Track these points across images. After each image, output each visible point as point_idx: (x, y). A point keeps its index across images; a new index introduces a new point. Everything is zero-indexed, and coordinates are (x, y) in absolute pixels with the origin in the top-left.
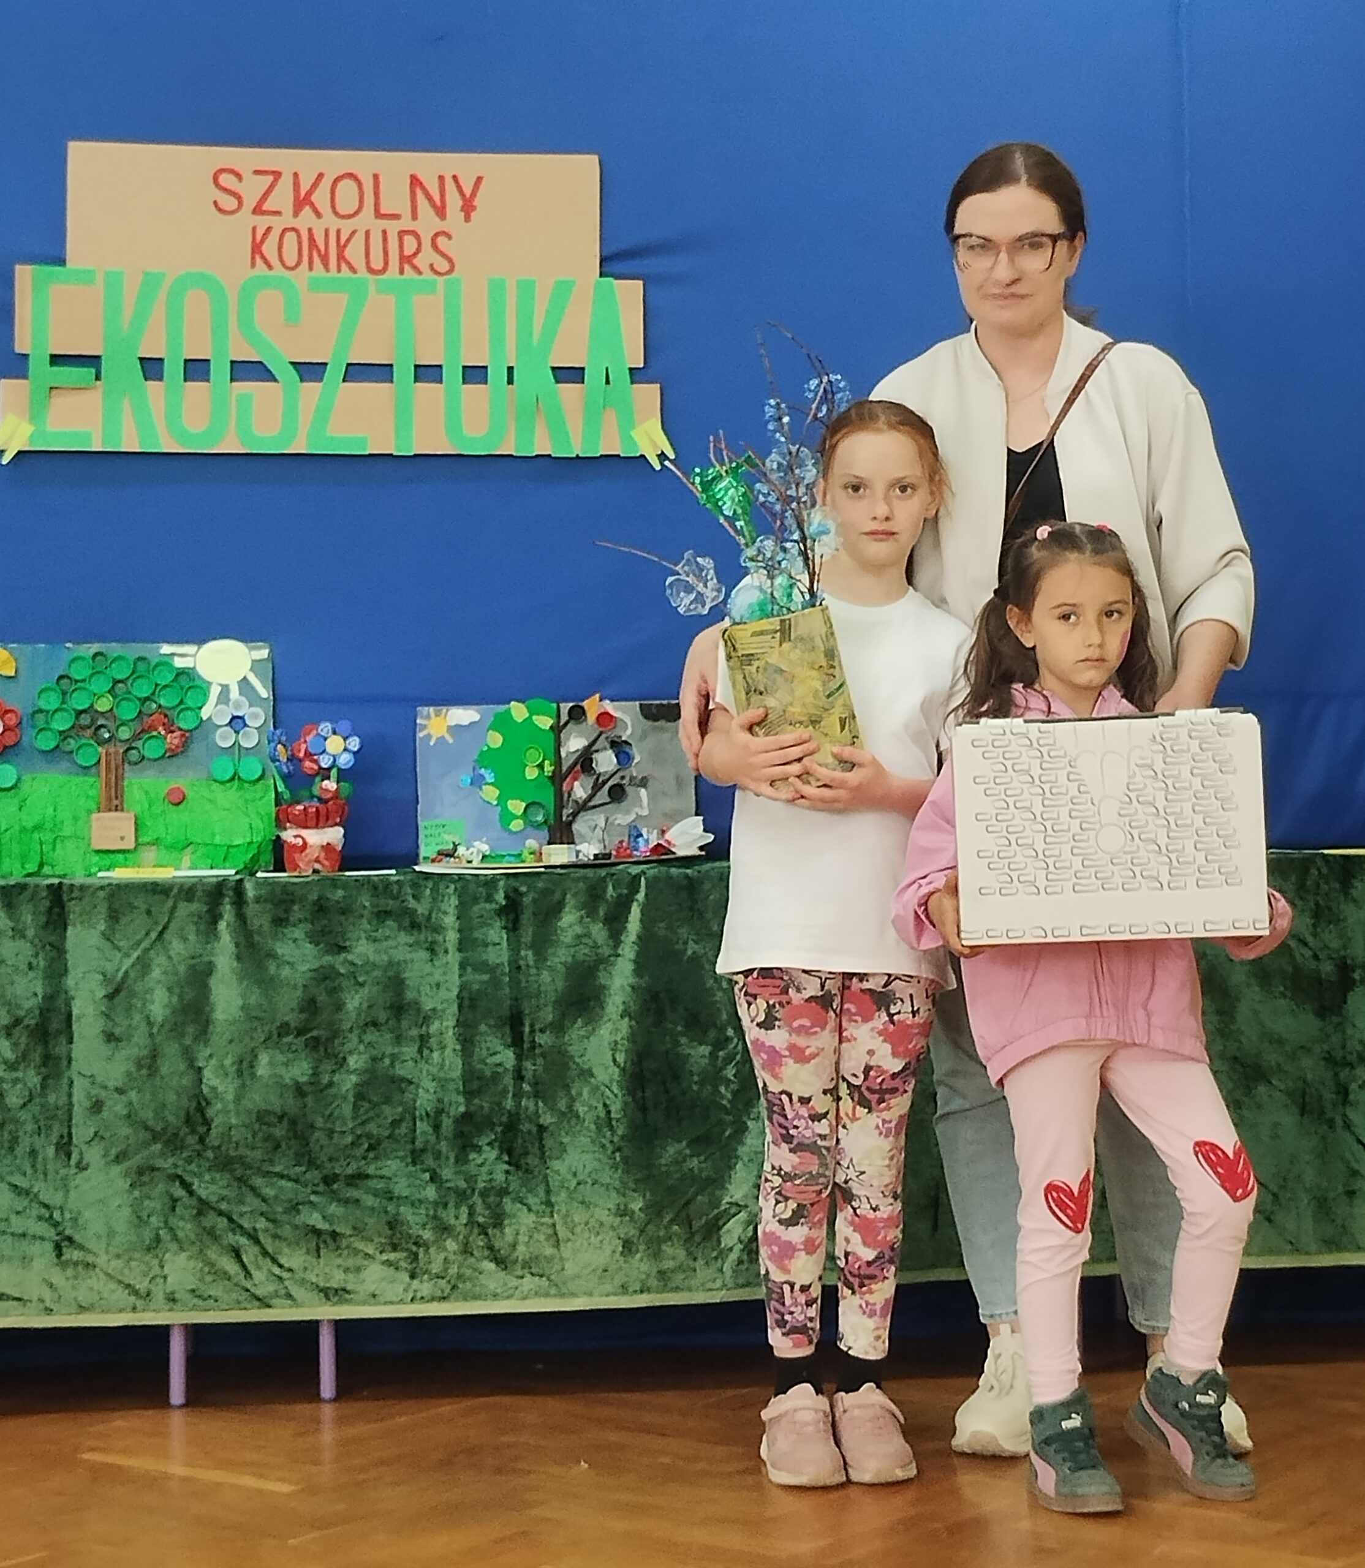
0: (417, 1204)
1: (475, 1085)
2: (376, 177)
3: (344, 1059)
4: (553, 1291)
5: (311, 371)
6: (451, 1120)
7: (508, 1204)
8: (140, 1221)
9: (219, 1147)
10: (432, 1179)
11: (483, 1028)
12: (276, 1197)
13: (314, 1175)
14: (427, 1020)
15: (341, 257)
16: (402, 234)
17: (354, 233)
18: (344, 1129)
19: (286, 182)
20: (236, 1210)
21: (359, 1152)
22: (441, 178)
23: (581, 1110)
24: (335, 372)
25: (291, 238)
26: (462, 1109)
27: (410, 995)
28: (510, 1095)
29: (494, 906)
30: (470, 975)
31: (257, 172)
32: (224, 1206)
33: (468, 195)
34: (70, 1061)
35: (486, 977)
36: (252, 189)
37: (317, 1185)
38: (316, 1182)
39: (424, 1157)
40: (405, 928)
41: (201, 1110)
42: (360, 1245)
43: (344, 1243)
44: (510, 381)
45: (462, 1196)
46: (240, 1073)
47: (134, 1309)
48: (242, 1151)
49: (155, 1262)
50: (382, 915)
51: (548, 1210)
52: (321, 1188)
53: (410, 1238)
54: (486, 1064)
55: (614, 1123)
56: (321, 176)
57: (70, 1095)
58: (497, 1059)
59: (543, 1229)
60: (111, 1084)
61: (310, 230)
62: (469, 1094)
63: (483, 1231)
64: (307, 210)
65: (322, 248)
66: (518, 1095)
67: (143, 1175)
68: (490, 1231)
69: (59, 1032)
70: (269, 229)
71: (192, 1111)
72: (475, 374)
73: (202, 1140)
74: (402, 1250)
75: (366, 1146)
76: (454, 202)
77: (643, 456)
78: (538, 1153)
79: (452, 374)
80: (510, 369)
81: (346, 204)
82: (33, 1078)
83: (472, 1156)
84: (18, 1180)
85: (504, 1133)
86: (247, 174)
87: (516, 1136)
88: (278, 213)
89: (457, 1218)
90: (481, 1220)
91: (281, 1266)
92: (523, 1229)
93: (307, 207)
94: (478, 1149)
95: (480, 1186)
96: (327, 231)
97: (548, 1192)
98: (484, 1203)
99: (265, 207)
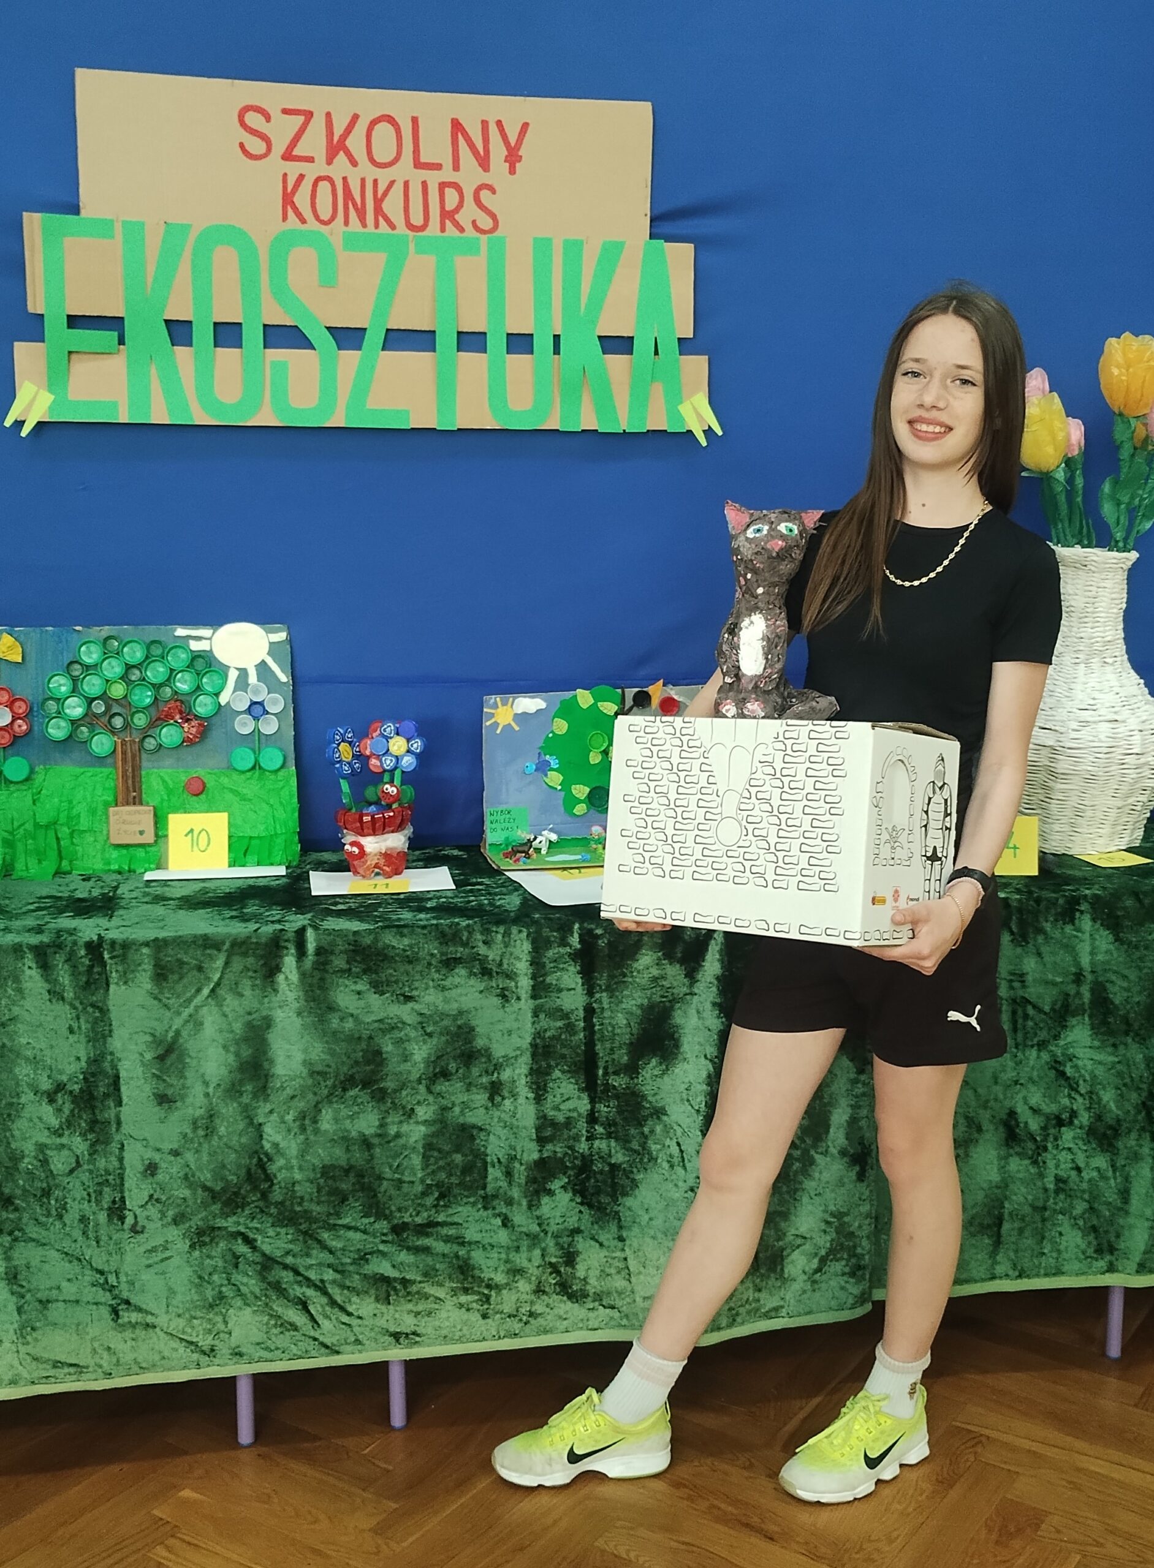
0: (489, 1248)
1: (548, 1132)
2: (415, 121)
3: (412, 1110)
4: (624, 1322)
5: (350, 338)
6: (523, 1167)
7: (581, 1243)
8: (201, 1280)
9: (282, 1203)
10: (504, 1225)
11: (557, 1073)
12: (343, 1249)
13: (383, 1226)
14: (498, 1067)
15: (378, 210)
16: (443, 186)
17: (392, 183)
18: (412, 1179)
19: (318, 125)
20: (300, 1262)
21: (429, 1201)
23: (653, 1147)
24: (374, 338)
25: (324, 189)
26: (536, 1156)
27: (480, 1043)
28: (584, 1139)
29: (568, 949)
30: (544, 1022)
31: (286, 111)
32: (289, 1260)
33: (513, 144)
34: (119, 1123)
35: (560, 1024)
36: (282, 130)
37: (384, 1235)
38: (385, 1231)
39: (495, 1203)
40: (475, 975)
41: (261, 1165)
42: (427, 1288)
43: (414, 1288)
44: (557, 350)
45: (534, 1239)
46: (303, 1129)
47: (198, 1366)
48: (306, 1205)
49: (219, 1319)
50: (450, 964)
51: (620, 1244)
52: (391, 1237)
53: (483, 1281)
54: (560, 1110)
55: (687, 1163)
56: (355, 117)
57: (121, 1159)
58: (570, 1105)
59: (615, 1263)
60: (167, 1146)
61: (345, 179)
62: (541, 1141)
63: (555, 1269)
64: (341, 157)
65: (358, 201)
66: (591, 1138)
67: (203, 1237)
68: (562, 1269)
69: (106, 1096)
70: (301, 177)
71: (253, 1168)
72: (520, 343)
73: (264, 1196)
74: (474, 1293)
75: (436, 1194)
76: (498, 151)
77: (690, 432)
78: (610, 1191)
79: (496, 343)
80: (557, 338)
81: (384, 153)
82: (79, 1144)
83: (545, 1200)
84: (67, 1245)
85: (577, 1176)
86: (276, 113)
87: (588, 1178)
88: (310, 160)
89: (530, 1261)
90: (553, 1260)
91: (349, 1314)
92: (594, 1266)
93: (342, 153)
94: (550, 1193)
95: (553, 1228)
96: (363, 181)
97: (620, 1228)
98: (557, 1244)
99: (296, 152)
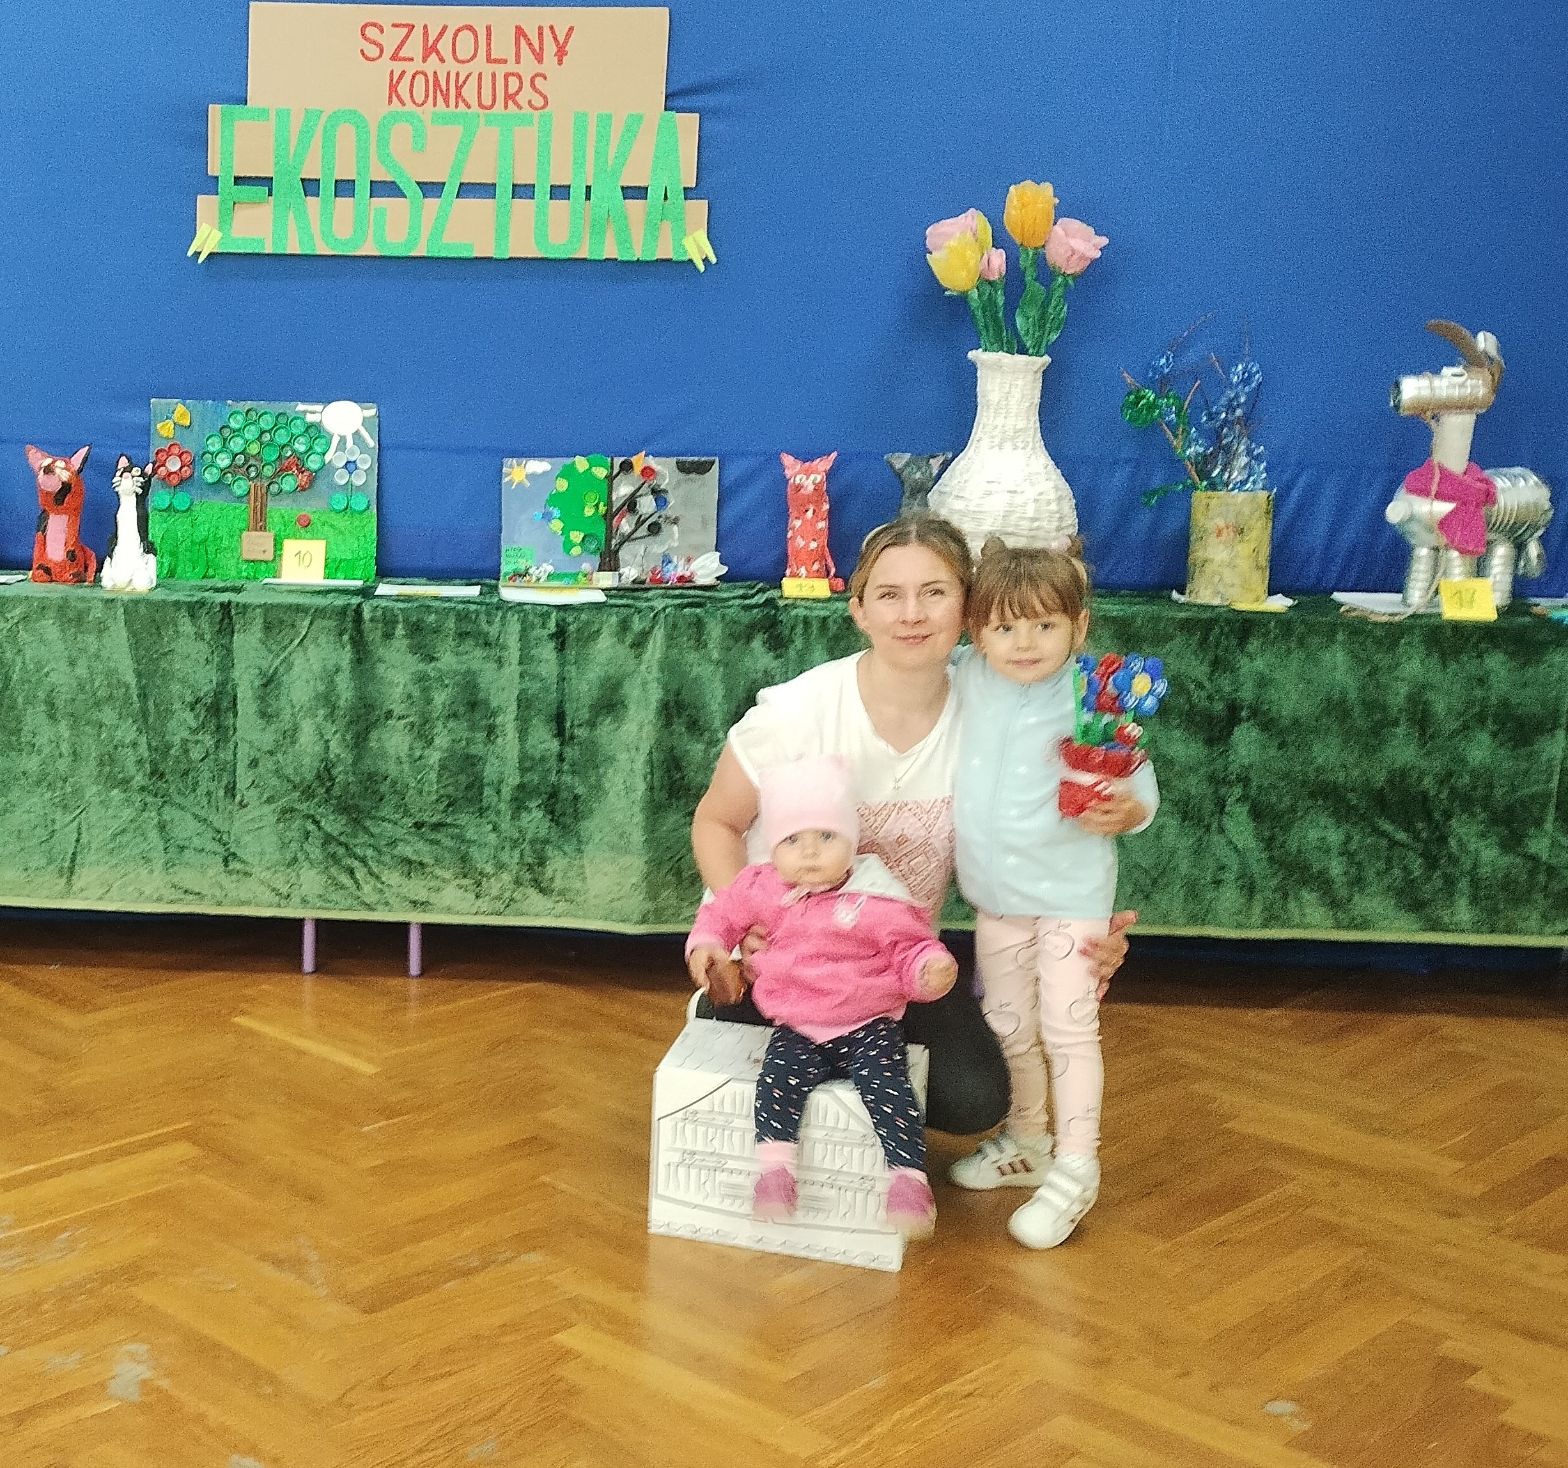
0: (482, 846)
1: (528, 764)
2: (488, 28)
3: (432, 738)
4: (580, 913)
5: (431, 189)
6: (509, 788)
7: (550, 851)
8: (284, 846)
9: (341, 796)
10: (493, 829)
11: (535, 722)
12: (380, 834)
13: (408, 821)
14: (494, 714)
15: (458, 95)
17: (470, 74)
18: (430, 789)
19: (417, 34)
20: (352, 842)
21: (442, 806)
22: (541, 28)
23: (606, 784)
24: (451, 189)
25: (420, 81)
26: (518, 781)
27: (482, 695)
28: (554, 771)
29: (547, 632)
30: (527, 683)
31: (394, 25)
32: (343, 839)
33: (561, 42)
34: (235, 729)
36: (391, 38)
37: (410, 827)
38: (410, 825)
39: (488, 812)
40: (480, 646)
41: (327, 769)
42: (439, 872)
43: (428, 870)
44: (588, 198)
45: (515, 844)
46: (357, 745)
47: (278, 905)
48: (356, 801)
49: (294, 874)
50: (462, 635)
51: (579, 855)
52: (413, 830)
53: (476, 869)
54: (536, 749)
56: (445, 28)
57: (235, 754)
58: (545, 745)
59: (575, 868)
60: (266, 748)
61: (435, 73)
62: (523, 770)
63: (530, 868)
64: (433, 57)
65: (444, 88)
66: (560, 772)
67: (286, 813)
68: (535, 868)
69: (228, 709)
70: (404, 72)
71: (322, 770)
72: (560, 192)
73: (328, 791)
74: (470, 878)
75: (447, 802)
76: (550, 48)
77: (691, 261)
78: (573, 814)
79: (542, 192)
80: (588, 188)
81: (464, 52)
82: (209, 741)
83: (524, 814)
84: (197, 810)
85: (548, 799)
86: (387, 27)
87: (557, 802)
88: (410, 59)
89: (512, 858)
90: (529, 860)
91: (382, 882)
92: (559, 868)
94: (526, 809)
95: (528, 837)
96: (448, 74)
97: (580, 842)
98: (532, 848)
99: (401, 55)
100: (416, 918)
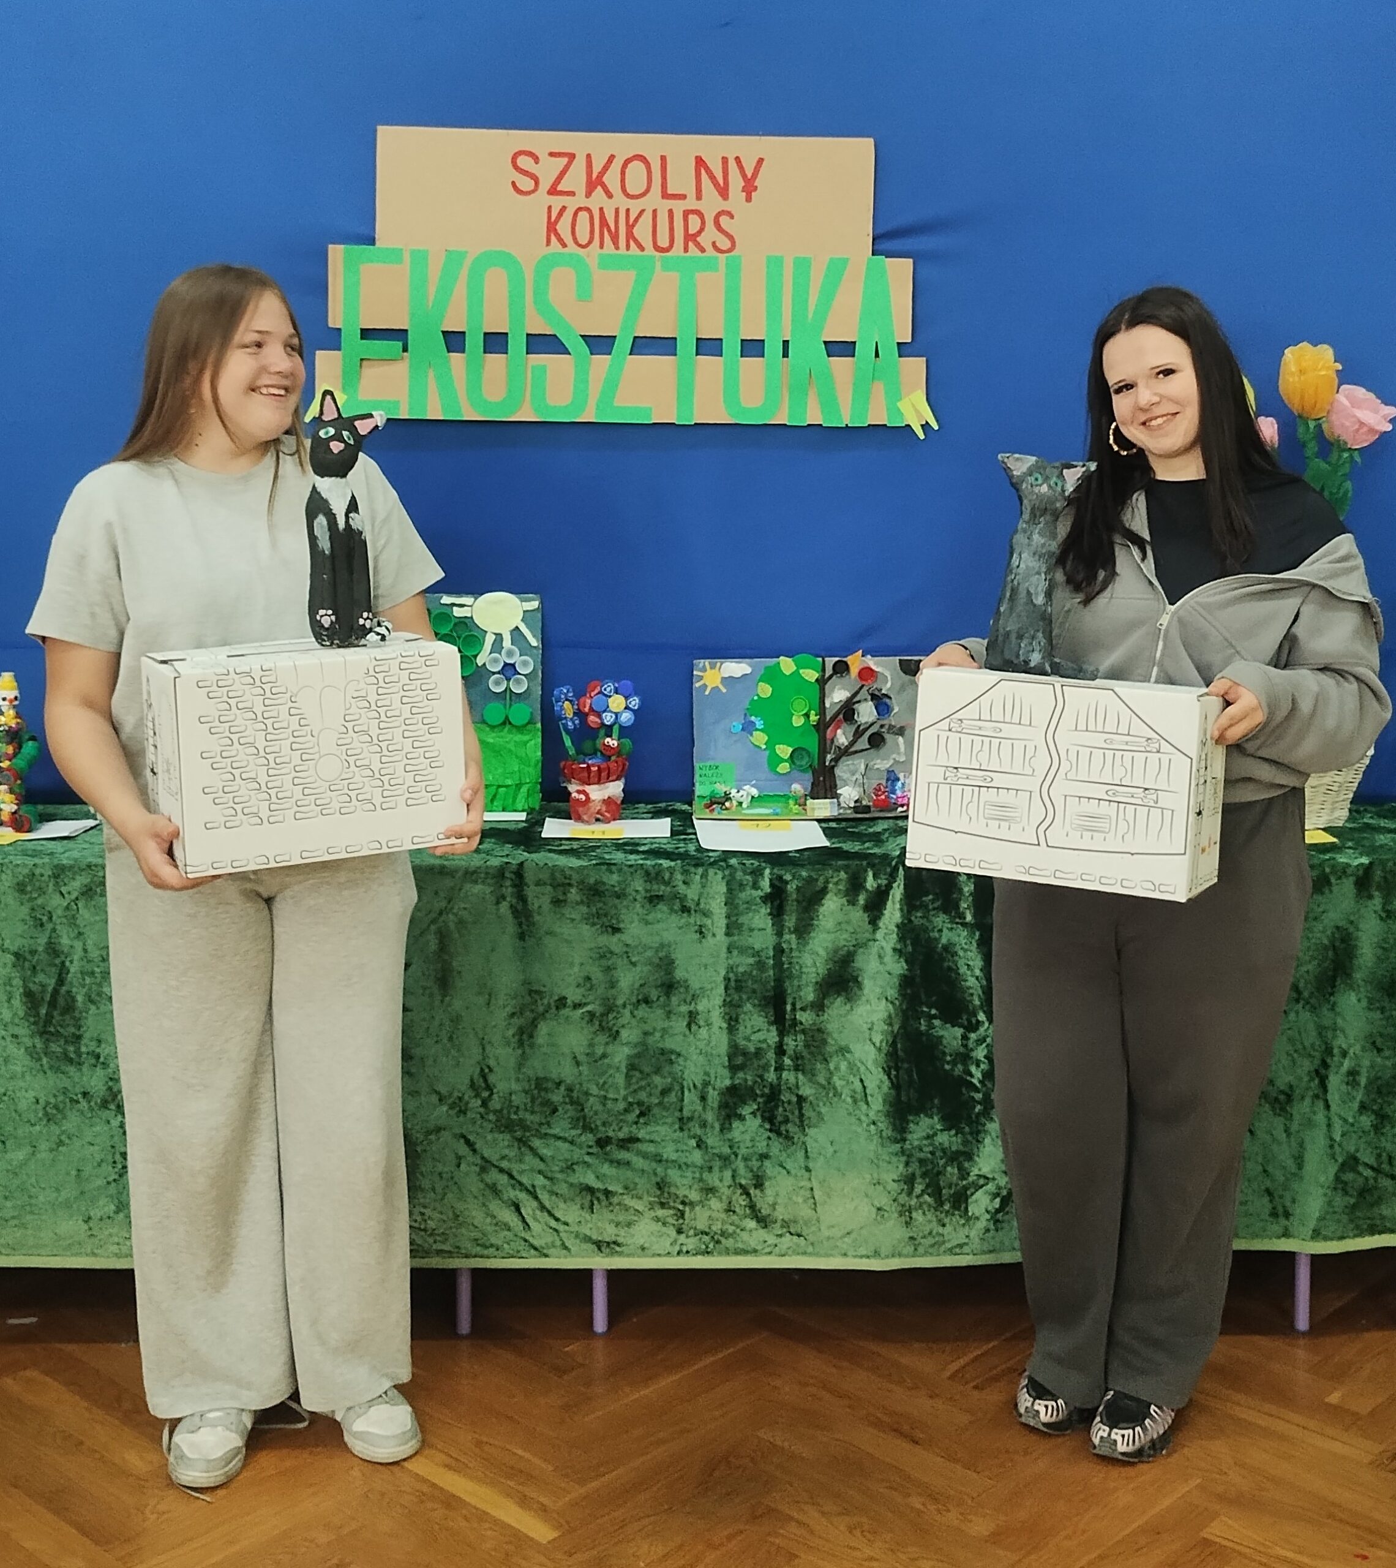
0: (684, 1167)
1: (740, 1060)
2: (663, 159)
3: (617, 1032)
4: (810, 1249)
5: (599, 346)
6: (716, 1093)
7: (769, 1168)
9: (501, 1111)
10: (698, 1146)
11: (748, 1007)
12: (553, 1158)
13: (589, 1138)
14: (695, 998)
15: (630, 235)
16: (686, 214)
17: (642, 211)
18: (616, 1096)
19: (580, 164)
20: (515, 1168)
21: (631, 1117)
23: (838, 1083)
24: (621, 346)
25: (583, 218)
26: (728, 1082)
27: (679, 974)
28: (772, 1069)
29: (760, 893)
30: (736, 959)
31: (552, 154)
32: (504, 1164)
33: (749, 175)
35: (751, 960)
36: (548, 169)
37: (590, 1147)
38: (590, 1144)
39: (691, 1124)
40: (676, 912)
41: (484, 1076)
42: (628, 1201)
43: (615, 1200)
44: (785, 354)
45: (725, 1160)
46: (521, 1043)
48: (521, 1114)
50: (654, 900)
51: (807, 1174)
52: (594, 1150)
53: (677, 1197)
54: (750, 1041)
55: (869, 1098)
56: (612, 158)
58: (760, 1036)
59: (802, 1192)
61: (601, 209)
62: (733, 1068)
63: (746, 1191)
64: (599, 191)
65: (613, 228)
66: (779, 1068)
68: (752, 1191)
70: (564, 208)
71: (476, 1077)
72: (752, 348)
73: (485, 1103)
74: (670, 1208)
75: (638, 1112)
76: (736, 183)
77: (908, 426)
78: (797, 1121)
79: (731, 347)
80: (786, 343)
81: (635, 186)
83: (736, 1124)
85: (765, 1103)
86: (544, 156)
87: (777, 1107)
88: (572, 194)
89: (721, 1181)
90: (743, 1182)
91: (557, 1220)
92: (783, 1193)
93: (599, 188)
94: (742, 1118)
95: (743, 1151)
96: (617, 211)
97: (807, 1157)
98: (747, 1167)
99: (559, 188)
100: (600, 1263)
